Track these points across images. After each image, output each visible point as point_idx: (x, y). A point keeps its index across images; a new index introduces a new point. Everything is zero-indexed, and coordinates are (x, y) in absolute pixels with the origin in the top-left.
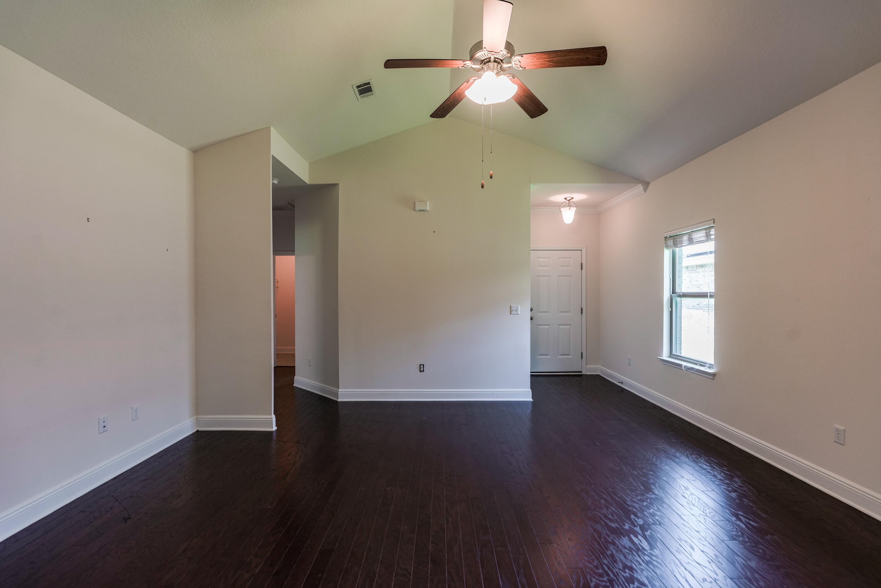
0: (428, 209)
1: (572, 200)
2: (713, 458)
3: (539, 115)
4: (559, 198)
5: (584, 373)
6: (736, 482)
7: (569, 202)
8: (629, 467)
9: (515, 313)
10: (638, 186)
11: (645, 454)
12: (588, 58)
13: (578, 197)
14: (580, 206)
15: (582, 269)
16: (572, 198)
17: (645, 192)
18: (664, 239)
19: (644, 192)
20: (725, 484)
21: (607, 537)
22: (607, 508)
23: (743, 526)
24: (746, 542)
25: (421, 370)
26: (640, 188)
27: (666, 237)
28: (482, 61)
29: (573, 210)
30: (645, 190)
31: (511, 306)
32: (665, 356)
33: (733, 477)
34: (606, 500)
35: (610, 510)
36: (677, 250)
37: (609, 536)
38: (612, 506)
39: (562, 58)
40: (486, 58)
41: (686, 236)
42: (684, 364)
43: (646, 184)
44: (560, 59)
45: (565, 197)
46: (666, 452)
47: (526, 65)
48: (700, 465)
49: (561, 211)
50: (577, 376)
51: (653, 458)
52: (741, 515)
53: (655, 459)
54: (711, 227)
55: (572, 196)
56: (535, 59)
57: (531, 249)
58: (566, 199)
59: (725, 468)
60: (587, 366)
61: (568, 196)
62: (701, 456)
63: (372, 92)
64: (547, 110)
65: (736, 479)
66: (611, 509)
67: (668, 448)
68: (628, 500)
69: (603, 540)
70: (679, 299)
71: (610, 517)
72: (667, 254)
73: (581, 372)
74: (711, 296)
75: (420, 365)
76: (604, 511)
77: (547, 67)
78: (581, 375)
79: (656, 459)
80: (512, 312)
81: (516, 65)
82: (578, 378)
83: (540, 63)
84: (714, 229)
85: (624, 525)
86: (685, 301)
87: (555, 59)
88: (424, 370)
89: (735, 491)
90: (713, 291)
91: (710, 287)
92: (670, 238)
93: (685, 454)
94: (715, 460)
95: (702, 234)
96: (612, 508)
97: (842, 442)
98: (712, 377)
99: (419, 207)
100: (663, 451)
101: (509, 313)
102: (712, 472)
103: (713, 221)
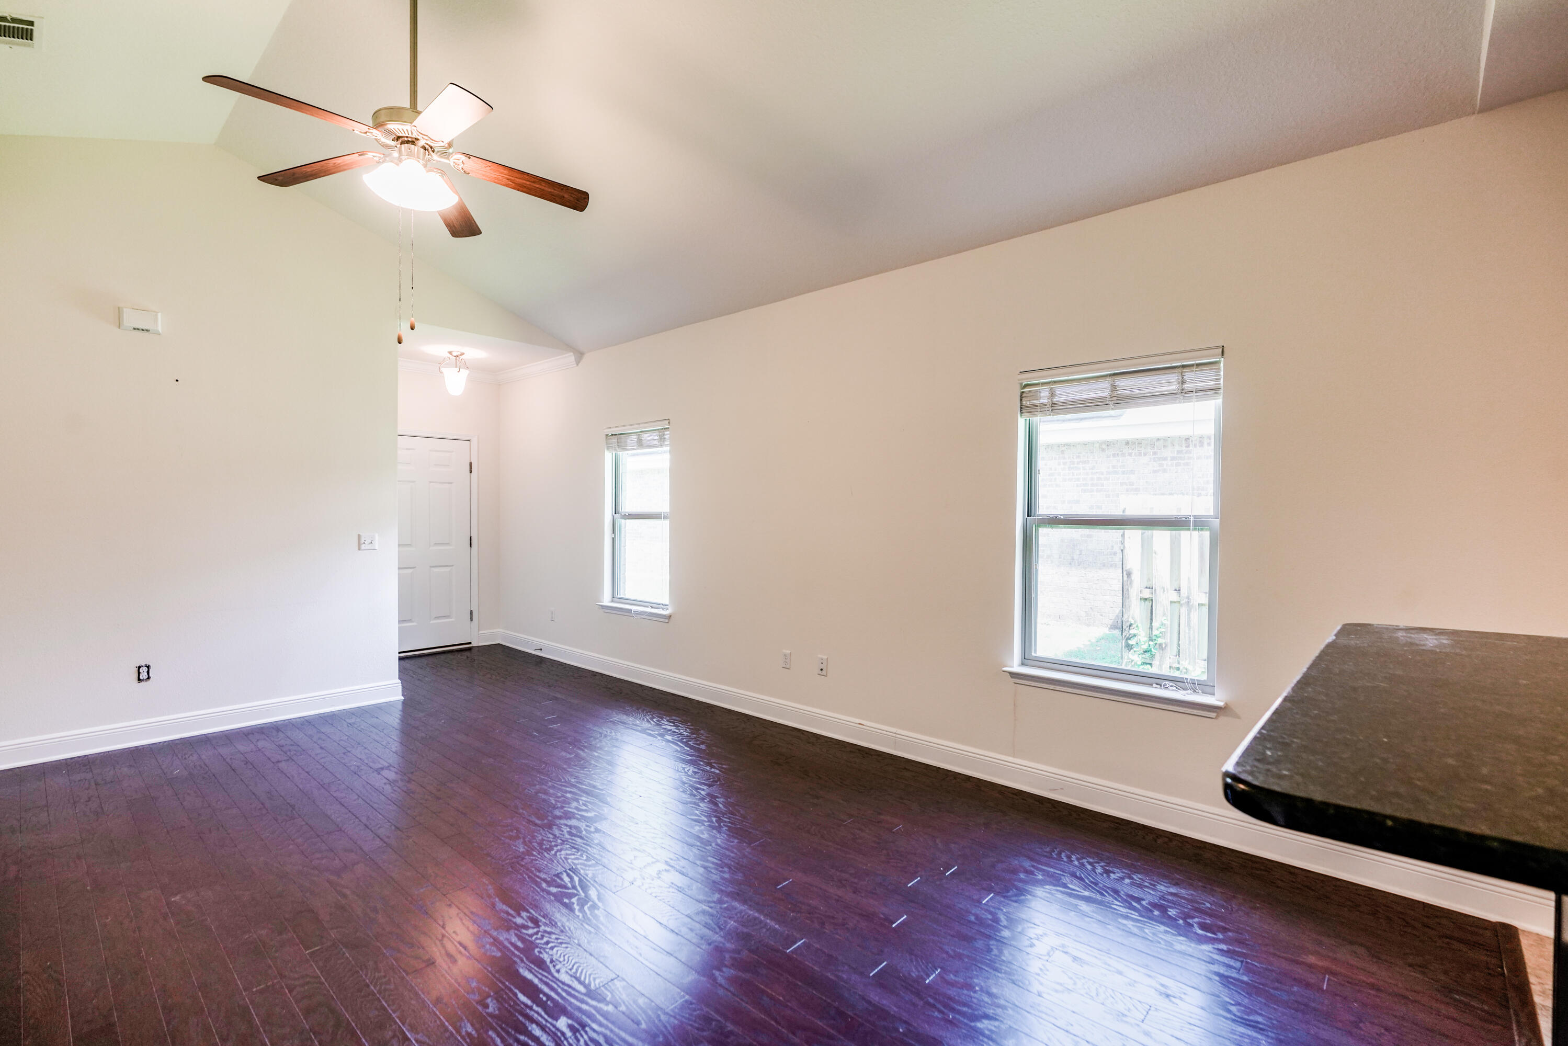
0: (160, 330)
1: (462, 357)
2: (675, 716)
3: (466, 236)
4: (439, 350)
5: (474, 644)
6: (702, 735)
7: (456, 359)
8: (586, 750)
9: (369, 547)
10: (567, 355)
11: (601, 731)
12: (563, 197)
13: (474, 354)
14: (476, 369)
15: (471, 472)
16: (463, 354)
17: (577, 365)
18: (604, 436)
19: (575, 365)
20: (692, 739)
21: (588, 829)
22: (577, 800)
23: (718, 771)
24: (723, 784)
25: (141, 678)
26: (570, 357)
27: (607, 435)
28: (399, 138)
29: (465, 373)
30: (578, 363)
31: (359, 535)
32: (606, 600)
33: (699, 730)
34: (570, 792)
35: (581, 802)
36: (620, 453)
37: (590, 827)
38: (581, 796)
39: (528, 183)
40: (407, 135)
41: (635, 437)
42: (633, 608)
43: (579, 355)
44: (525, 184)
45: (450, 350)
46: (624, 723)
47: (471, 171)
48: (664, 727)
49: (442, 373)
50: (465, 651)
51: (611, 732)
52: (714, 763)
53: (613, 734)
54: (665, 429)
55: (463, 351)
56: (489, 168)
57: (400, 433)
58: (450, 353)
59: (689, 724)
60: (480, 632)
61: (456, 349)
62: (662, 718)
63: (30, 41)
64: (481, 233)
65: (702, 732)
66: (581, 800)
67: (624, 718)
68: (598, 784)
69: (584, 833)
70: (623, 521)
71: (584, 808)
72: (609, 457)
73: (470, 643)
74: (665, 518)
75: (139, 668)
76: (574, 804)
77: (504, 185)
78: (470, 649)
79: (615, 733)
80: (363, 547)
81: (456, 164)
82: (468, 653)
83: (496, 176)
84: (668, 432)
85: (603, 810)
86: (630, 524)
87: (518, 180)
88: (149, 678)
89: (703, 743)
90: (668, 511)
91: (664, 506)
92: (612, 437)
93: (645, 720)
94: (677, 718)
95: (655, 436)
96: (583, 798)
97: (788, 666)
98: (667, 621)
99: (131, 319)
100: (621, 722)
101: (357, 548)
102: (677, 731)
103: (667, 422)
